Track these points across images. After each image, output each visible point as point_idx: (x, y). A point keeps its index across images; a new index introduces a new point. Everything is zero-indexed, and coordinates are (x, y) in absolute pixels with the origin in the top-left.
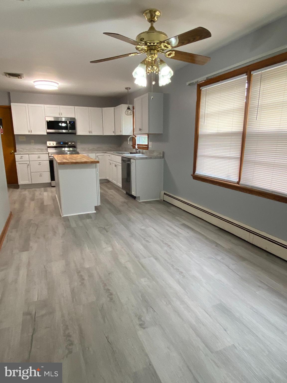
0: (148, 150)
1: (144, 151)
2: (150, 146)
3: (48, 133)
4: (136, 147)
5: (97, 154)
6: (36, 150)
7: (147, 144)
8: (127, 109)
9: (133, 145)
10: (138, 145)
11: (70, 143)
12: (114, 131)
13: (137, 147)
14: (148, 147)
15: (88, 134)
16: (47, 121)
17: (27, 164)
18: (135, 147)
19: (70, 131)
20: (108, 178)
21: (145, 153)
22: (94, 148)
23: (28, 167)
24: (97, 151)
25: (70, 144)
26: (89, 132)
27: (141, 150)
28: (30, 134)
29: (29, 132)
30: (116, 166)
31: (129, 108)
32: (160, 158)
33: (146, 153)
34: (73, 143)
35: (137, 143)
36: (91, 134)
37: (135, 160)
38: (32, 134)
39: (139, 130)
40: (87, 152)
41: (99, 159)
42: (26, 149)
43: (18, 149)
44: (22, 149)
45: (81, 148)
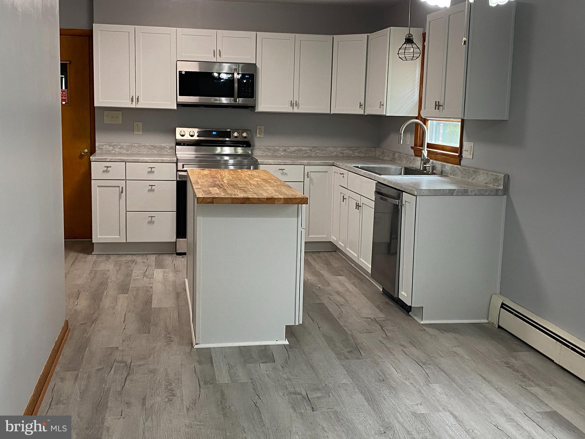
0: (460, 165)
1: (448, 166)
2: (464, 154)
3: (179, 105)
4: (425, 153)
5: (308, 169)
6: (145, 151)
7: (458, 145)
8: (405, 43)
9: (416, 145)
10: (429, 146)
11: (236, 134)
12: (363, 102)
13: (426, 152)
14: (460, 157)
15: (287, 109)
16: (180, 72)
17: (119, 187)
18: (422, 153)
19: (240, 101)
20: (333, 239)
21: (451, 174)
22: (300, 150)
23: (120, 197)
24: (309, 157)
25: (236, 137)
26: (292, 105)
27: (438, 164)
28: (133, 106)
29: (132, 101)
30: (358, 206)
31: (409, 41)
32: (496, 193)
33: (454, 173)
34: (245, 135)
35: (429, 139)
36: (296, 110)
37: (414, 195)
38: (138, 106)
39: (436, 105)
40: (280, 161)
41: (311, 180)
42: (119, 147)
43: (101, 147)
44: (110, 146)
45: (266, 148)
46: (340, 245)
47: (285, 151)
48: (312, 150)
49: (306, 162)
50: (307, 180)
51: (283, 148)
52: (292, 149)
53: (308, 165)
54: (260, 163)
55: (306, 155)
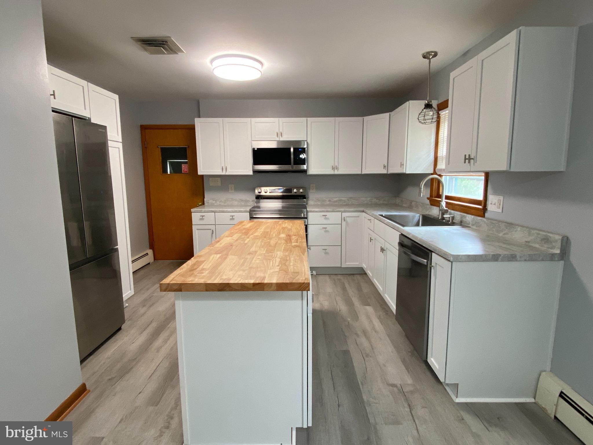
0: (484, 216)
1: (469, 218)
2: (490, 207)
3: (255, 172)
4: (443, 204)
5: (345, 215)
6: (236, 203)
7: (481, 198)
8: (424, 108)
9: (431, 196)
10: (447, 198)
11: (295, 190)
12: (386, 164)
13: (445, 203)
14: (485, 209)
15: (330, 172)
16: (254, 150)
17: (211, 229)
18: (440, 204)
19: (295, 167)
20: (364, 266)
21: (473, 225)
22: (341, 200)
23: (212, 236)
24: (347, 205)
25: (295, 192)
26: (333, 168)
27: (458, 215)
28: (224, 173)
29: (223, 170)
30: (382, 250)
31: (428, 106)
33: (477, 224)
34: (301, 190)
35: (446, 192)
36: (336, 172)
37: (449, 261)
38: (227, 174)
39: (465, 159)
40: (324, 210)
41: (347, 224)
42: (220, 201)
43: (208, 201)
44: (213, 200)
45: (317, 199)
46: (369, 273)
47: (330, 201)
48: (349, 200)
49: (342, 209)
50: (344, 223)
51: (329, 199)
52: (335, 199)
53: (345, 212)
54: (309, 211)
55: (345, 204)
